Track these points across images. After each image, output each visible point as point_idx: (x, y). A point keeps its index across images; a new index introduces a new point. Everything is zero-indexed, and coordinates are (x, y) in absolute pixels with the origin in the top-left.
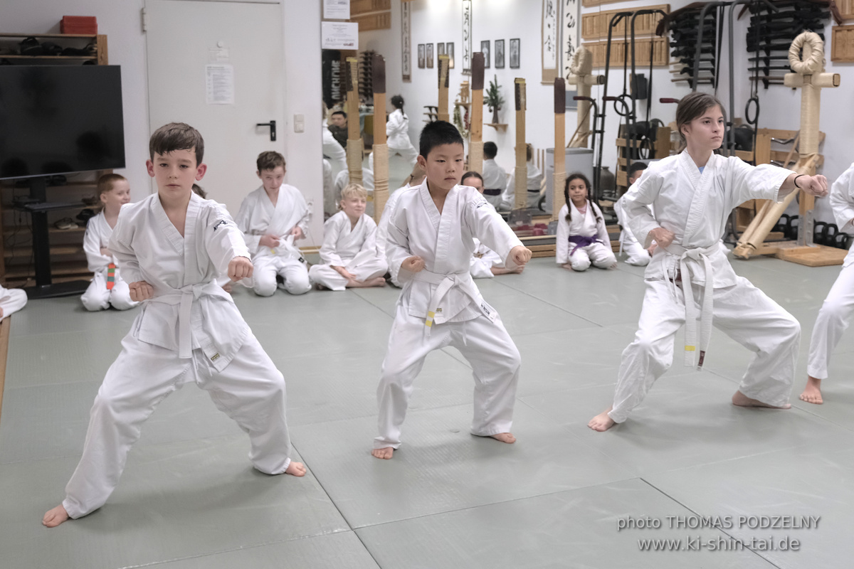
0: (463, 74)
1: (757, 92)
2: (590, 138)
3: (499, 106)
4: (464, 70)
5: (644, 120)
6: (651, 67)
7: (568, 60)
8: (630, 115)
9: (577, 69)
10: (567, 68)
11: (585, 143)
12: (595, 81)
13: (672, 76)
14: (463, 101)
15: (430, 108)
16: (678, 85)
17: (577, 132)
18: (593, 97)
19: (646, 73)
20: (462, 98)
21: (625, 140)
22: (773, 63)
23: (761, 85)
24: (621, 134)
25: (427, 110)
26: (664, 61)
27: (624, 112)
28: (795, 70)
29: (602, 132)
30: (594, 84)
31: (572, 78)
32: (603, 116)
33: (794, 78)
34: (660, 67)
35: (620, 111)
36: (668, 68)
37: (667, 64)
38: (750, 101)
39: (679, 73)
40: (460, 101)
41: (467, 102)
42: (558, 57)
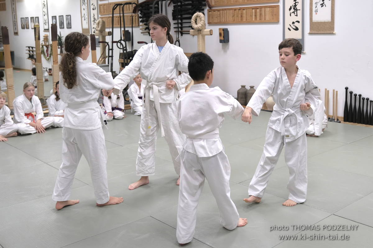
0: (44, 31)
1: (178, 38)
2: (107, 59)
3: (63, 46)
4: (44, 29)
5: (131, 50)
6: (132, 27)
7: (94, 24)
8: (124, 49)
9: (99, 29)
10: (93, 28)
11: (104, 62)
12: (107, 34)
13: (141, 31)
14: (45, 44)
15: (29, 47)
16: (144, 35)
17: (101, 57)
18: (107, 41)
19: (130, 30)
20: (44, 42)
21: (123, 60)
22: (184, 25)
23: (180, 34)
24: (121, 57)
25: (28, 48)
26: (137, 25)
27: (122, 47)
28: (194, 28)
29: (112, 56)
30: (107, 35)
31: (97, 33)
32: (112, 49)
33: (194, 32)
34: (136, 27)
35: (119, 47)
36: (139, 27)
37: (139, 26)
38: (176, 42)
39: (144, 29)
40: (43, 44)
41: (47, 44)
42: (89, 23)
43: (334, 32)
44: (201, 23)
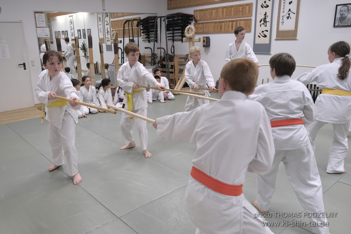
3: (86, 50)
4: (72, 39)
10: (107, 38)
13: (142, 39)
16: (145, 42)
22: (175, 35)
28: (187, 37)
29: (123, 58)
30: (120, 43)
31: (112, 41)
34: (140, 37)
38: (172, 47)
39: (145, 38)
42: (104, 34)
43: (296, 38)
44: (193, 33)
